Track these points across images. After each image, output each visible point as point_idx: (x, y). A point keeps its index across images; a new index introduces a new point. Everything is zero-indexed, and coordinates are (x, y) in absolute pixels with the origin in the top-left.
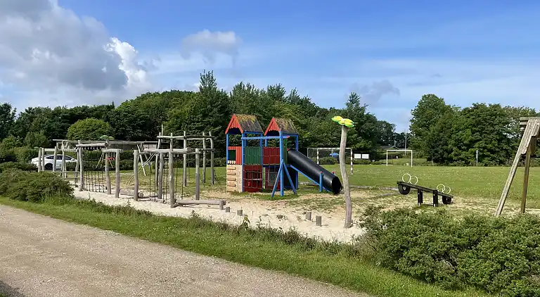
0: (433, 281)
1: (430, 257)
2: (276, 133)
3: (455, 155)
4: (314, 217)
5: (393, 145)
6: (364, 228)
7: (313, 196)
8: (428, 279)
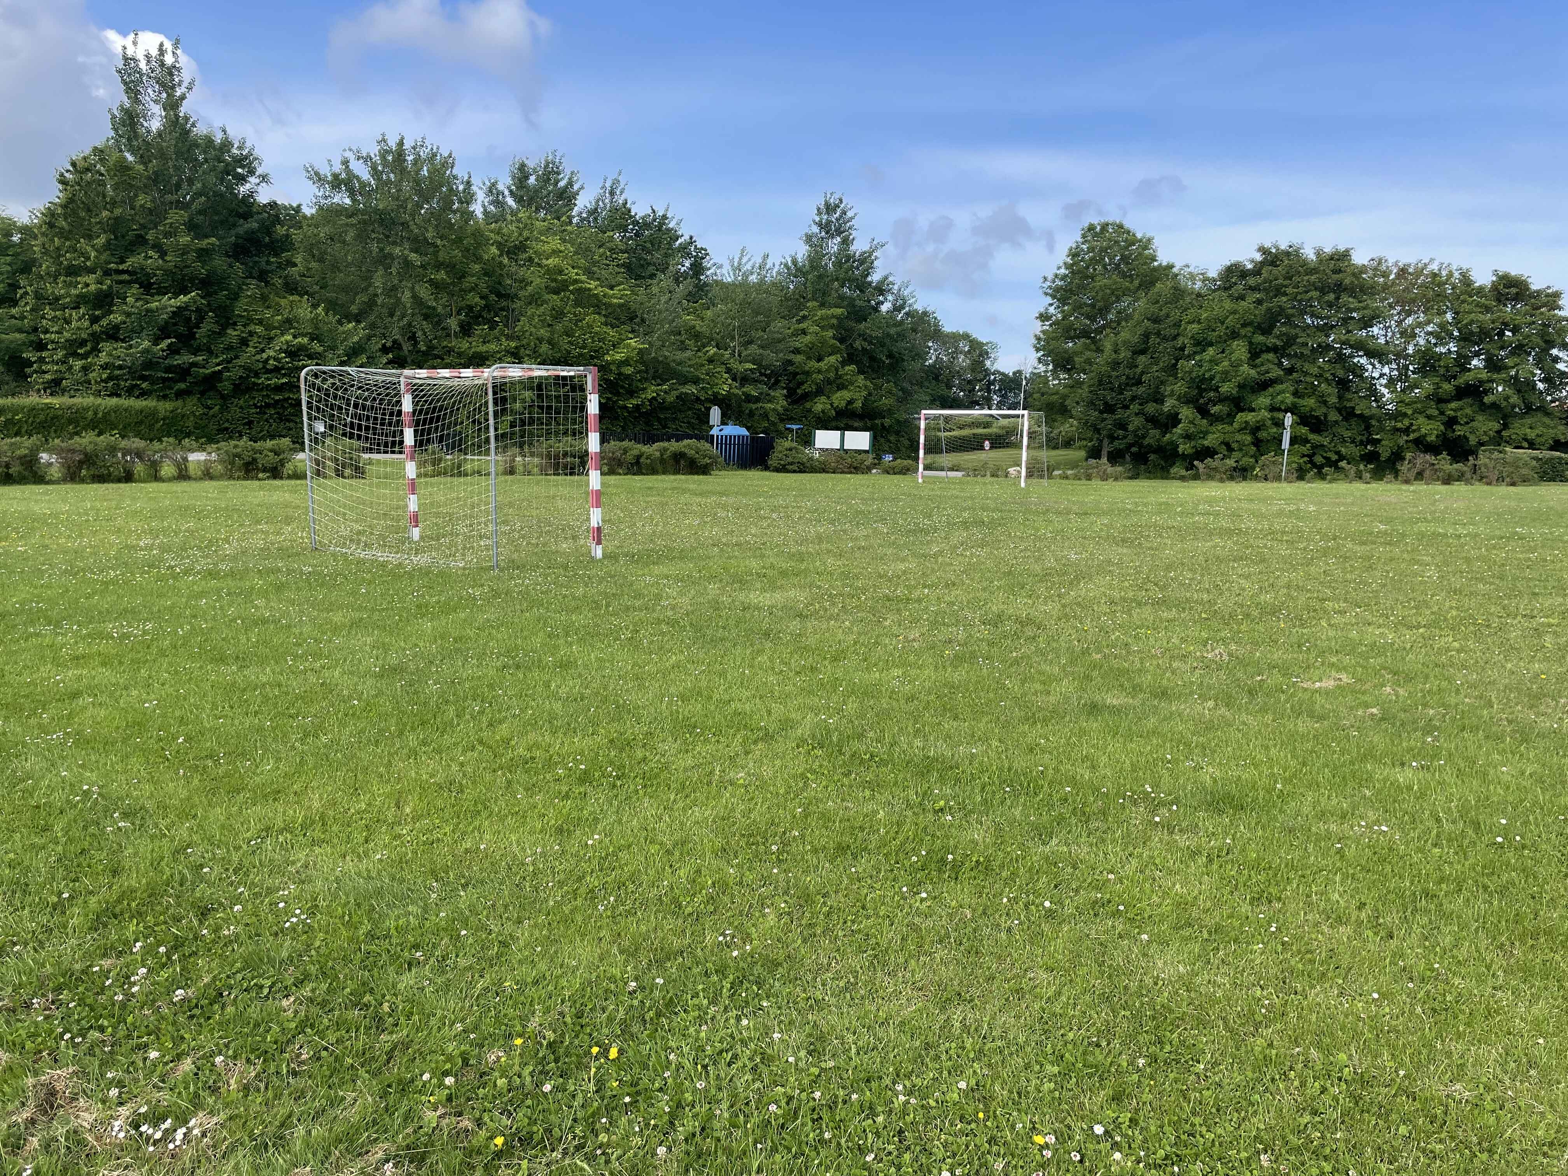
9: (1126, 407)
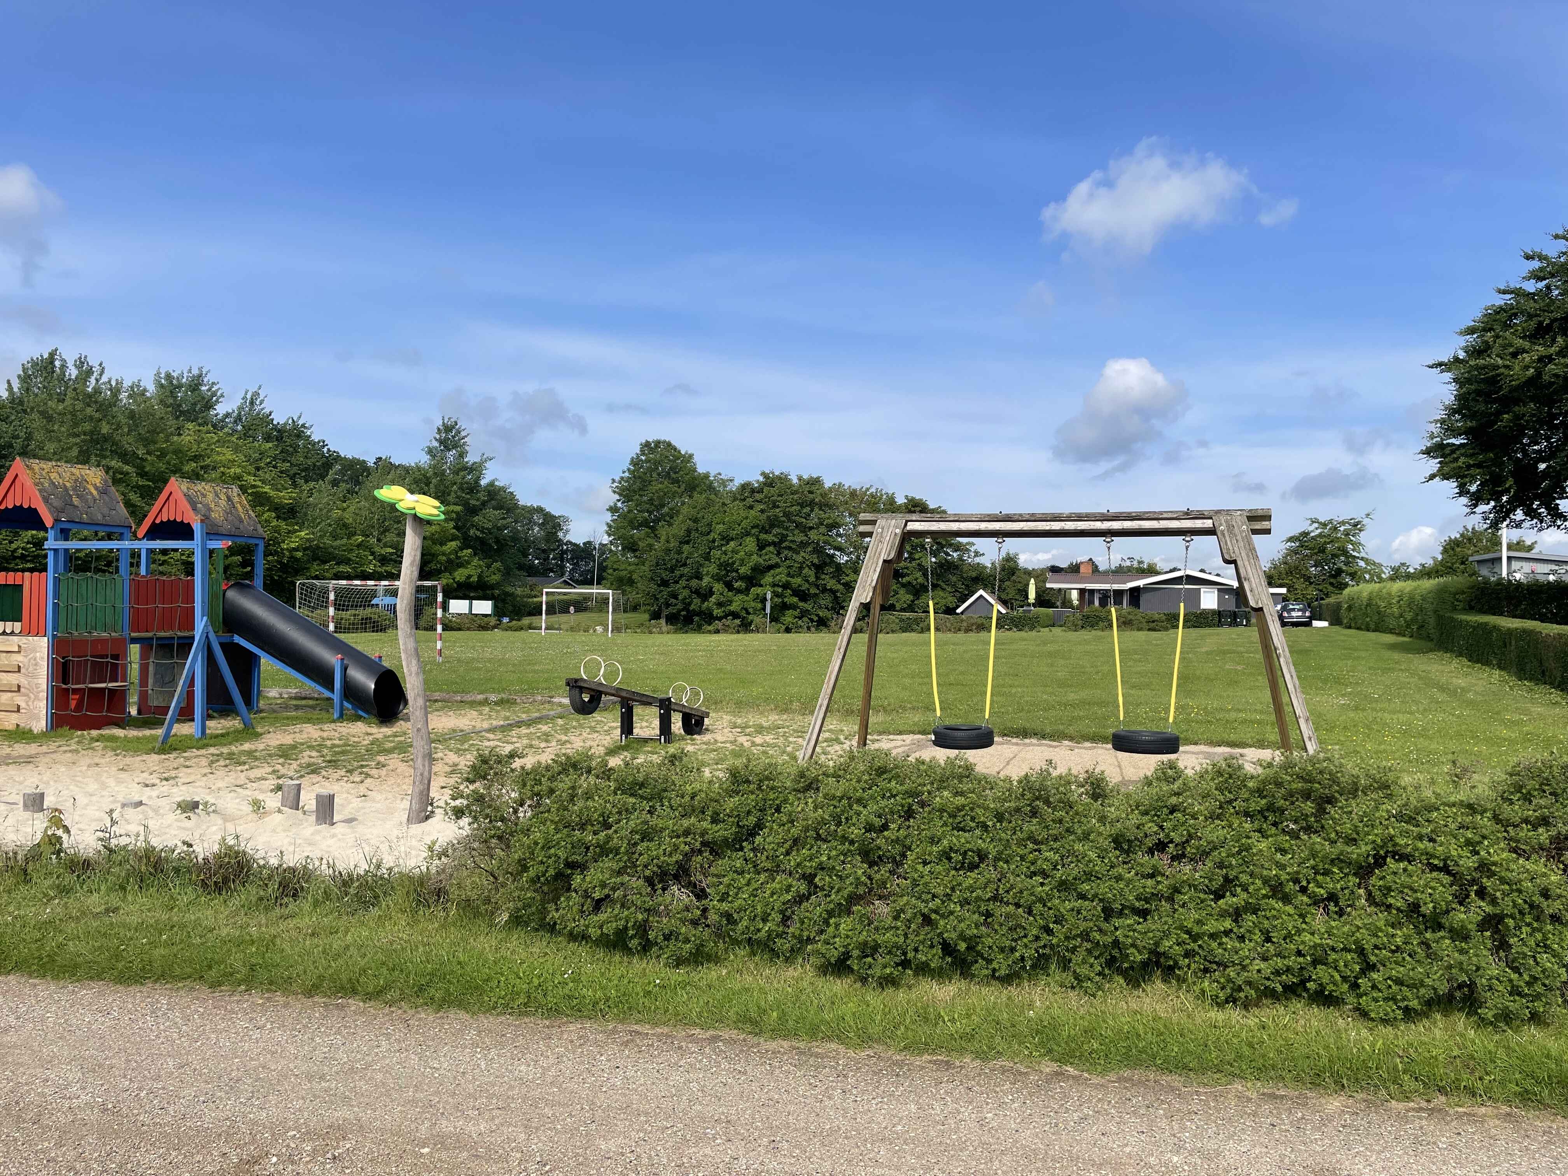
0: (646, 947)
1: (641, 882)
2: (183, 531)
3: (720, 604)
4: (308, 799)
5: (562, 575)
6: (465, 821)
7: (310, 732)
8: (634, 943)
9: (677, 582)
